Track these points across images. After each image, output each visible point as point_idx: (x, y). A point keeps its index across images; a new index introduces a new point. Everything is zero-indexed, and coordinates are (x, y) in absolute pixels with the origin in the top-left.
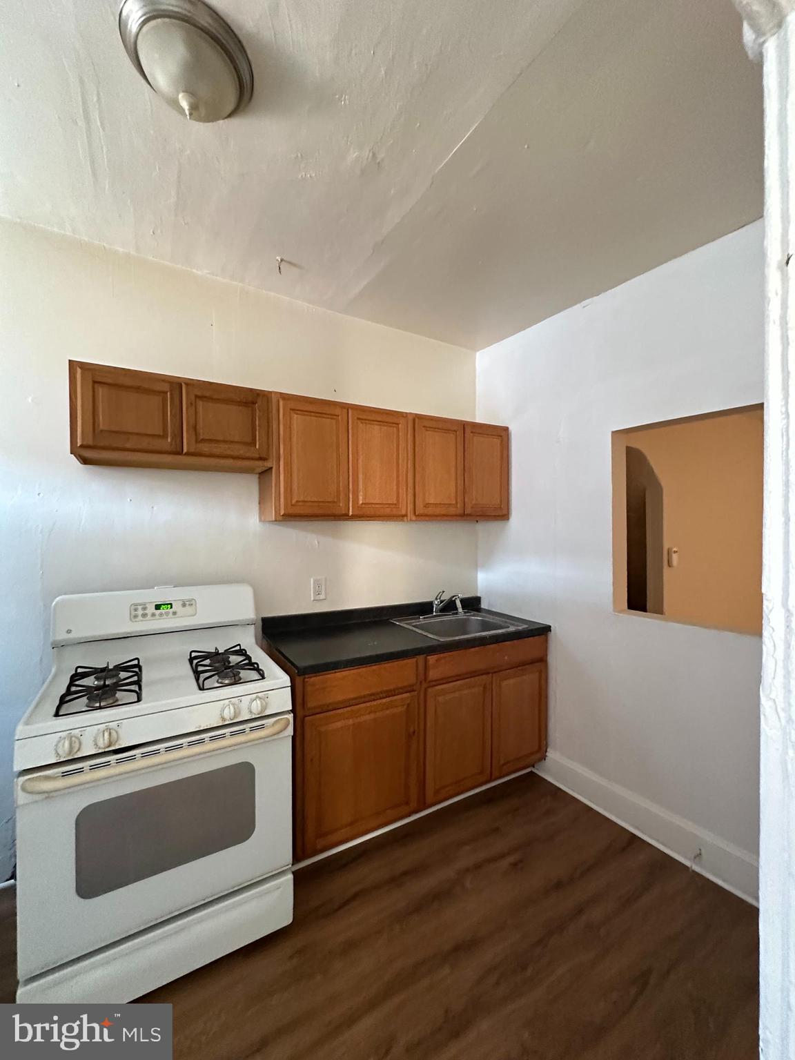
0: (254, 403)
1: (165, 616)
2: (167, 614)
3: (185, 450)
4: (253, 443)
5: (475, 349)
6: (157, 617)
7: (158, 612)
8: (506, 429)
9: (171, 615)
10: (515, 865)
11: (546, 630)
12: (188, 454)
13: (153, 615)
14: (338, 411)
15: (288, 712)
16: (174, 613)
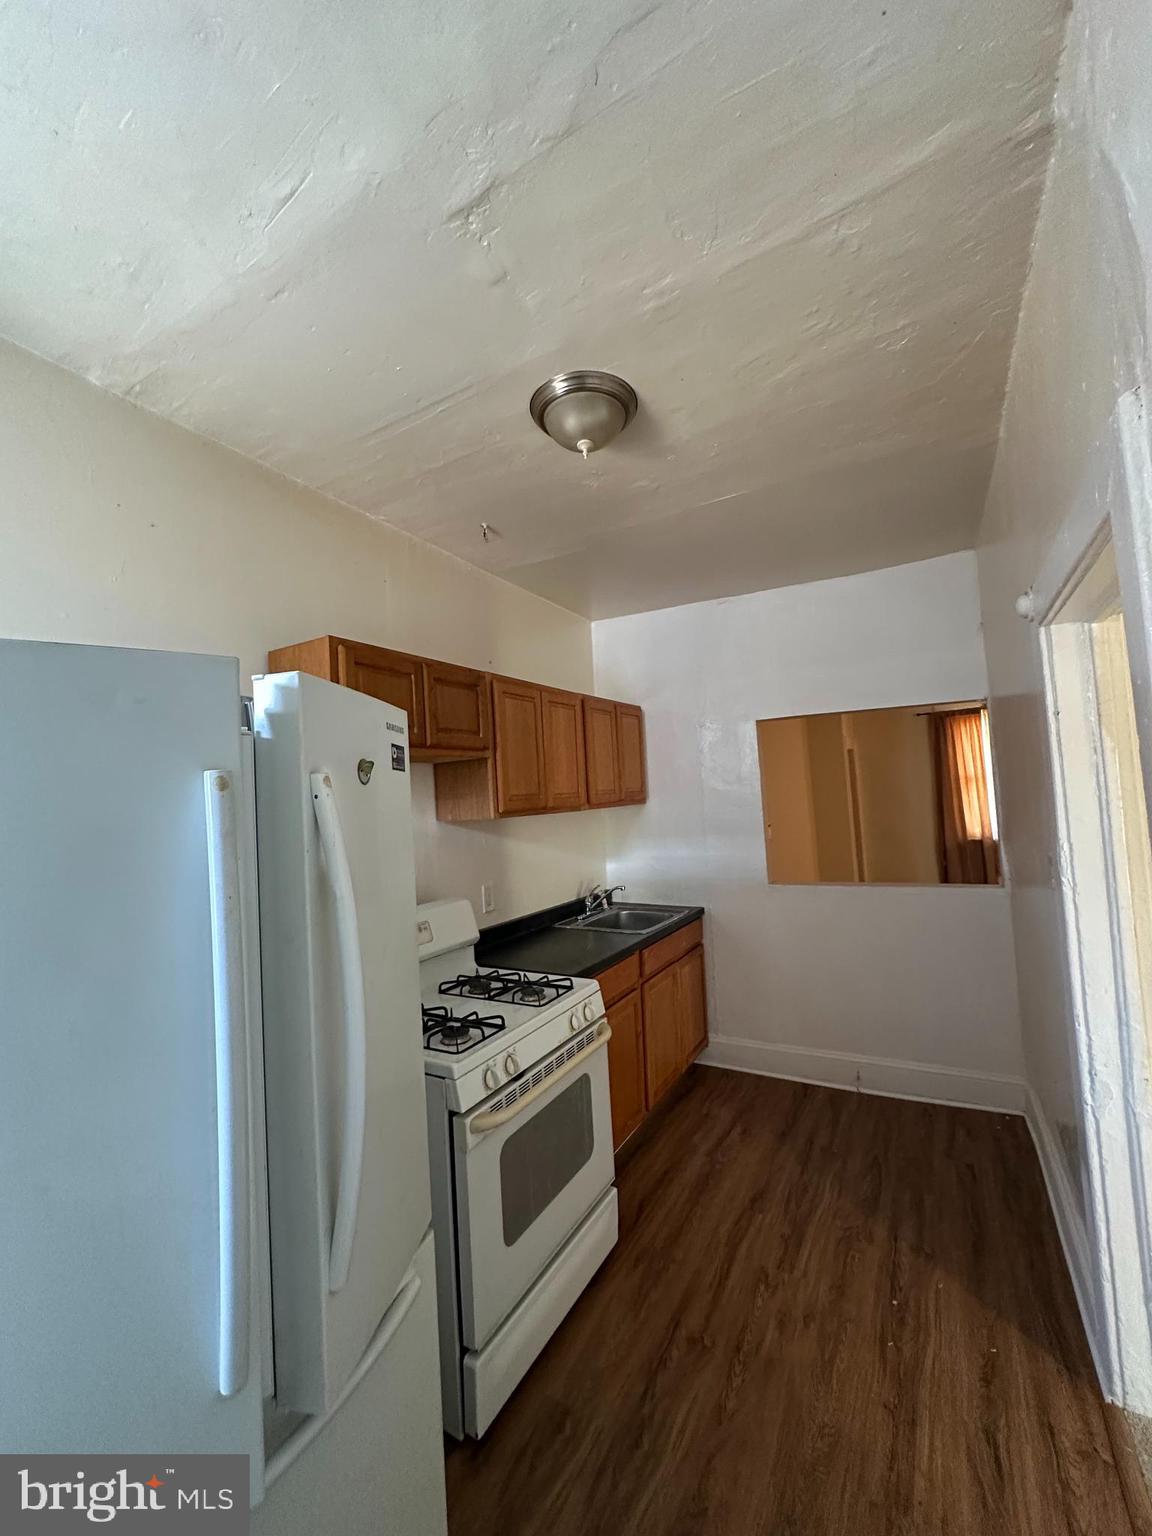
0: (476, 686)
3: (429, 743)
4: (477, 733)
5: (591, 619)
8: (638, 709)
10: (744, 1132)
11: (701, 911)
12: (433, 746)
14: (536, 694)
15: (602, 1017)
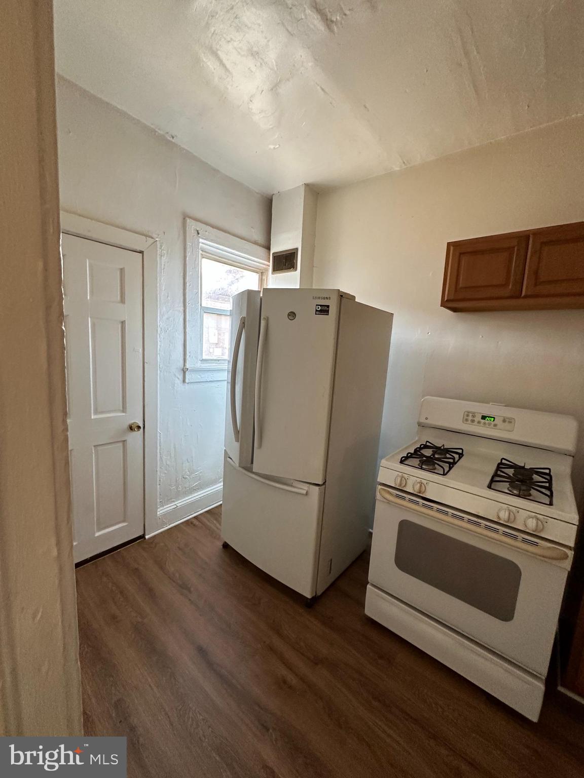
1: (487, 426)
2: (490, 424)
3: (523, 294)
6: (482, 424)
7: (483, 421)
9: (492, 426)
12: (526, 297)
13: (479, 422)
15: (569, 548)
16: (495, 425)
